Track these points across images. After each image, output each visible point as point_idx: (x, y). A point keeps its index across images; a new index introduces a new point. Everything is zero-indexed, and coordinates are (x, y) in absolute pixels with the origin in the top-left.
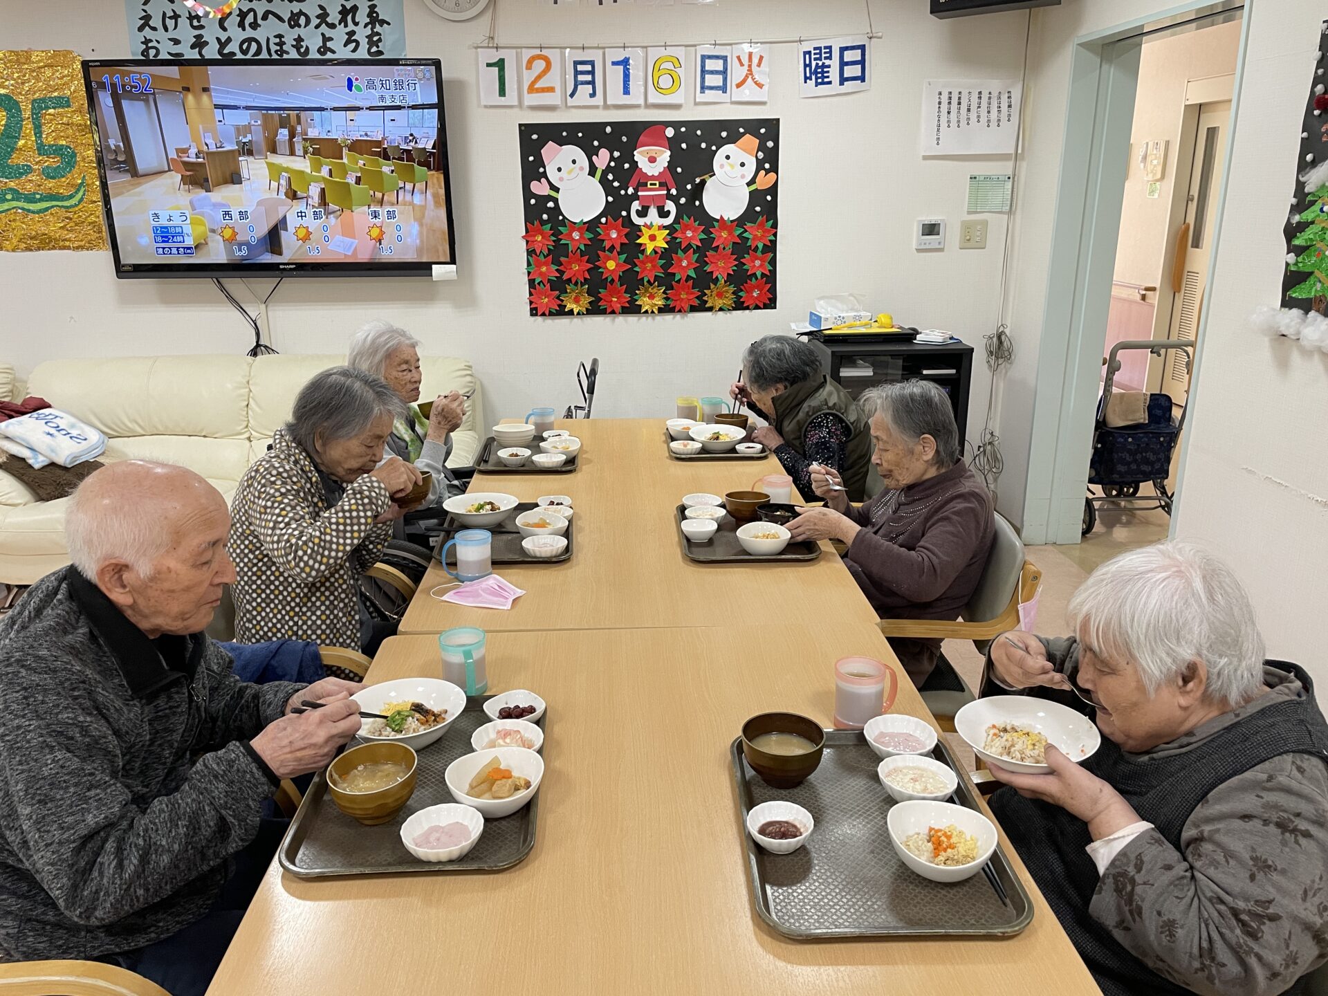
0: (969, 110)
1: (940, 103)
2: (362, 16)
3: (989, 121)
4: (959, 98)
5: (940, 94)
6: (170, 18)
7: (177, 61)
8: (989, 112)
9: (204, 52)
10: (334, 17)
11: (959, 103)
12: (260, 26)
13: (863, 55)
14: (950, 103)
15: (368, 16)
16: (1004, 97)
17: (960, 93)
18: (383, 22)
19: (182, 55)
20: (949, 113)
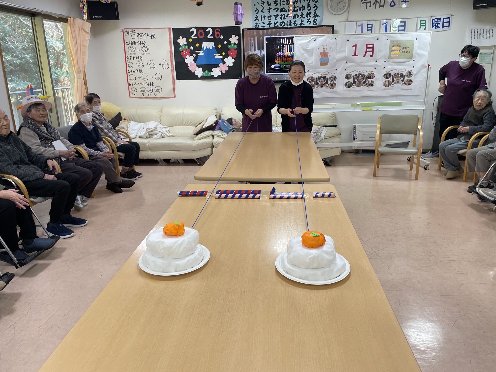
0: (480, 35)
1: (472, 33)
2: (312, 15)
3: (486, 37)
4: (477, 31)
5: (472, 30)
6: (263, 17)
7: (264, 28)
8: (486, 35)
9: (270, 26)
10: (305, 15)
11: (477, 33)
12: (285, 18)
13: (449, 20)
14: (474, 33)
15: (314, 15)
16: (491, 31)
17: (478, 30)
18: (318, 16)
19: (265, 27)
20: (474, 35)
